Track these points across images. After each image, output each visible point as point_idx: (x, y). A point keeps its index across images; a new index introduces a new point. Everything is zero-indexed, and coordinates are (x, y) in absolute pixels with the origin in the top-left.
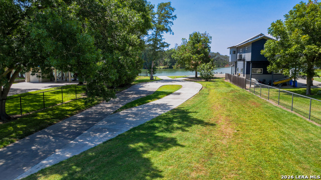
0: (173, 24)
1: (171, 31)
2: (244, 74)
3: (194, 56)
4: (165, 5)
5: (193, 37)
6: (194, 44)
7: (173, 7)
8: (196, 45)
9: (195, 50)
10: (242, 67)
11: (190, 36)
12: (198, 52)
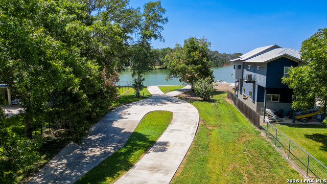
0: (163, 29)
1: (161, 37)
2: (254, 99)
3: (190, 68)
4: (153, 5)
5: (188, 43)
6: (189, 52)
7: (163, 8)
8: (192, 54)
9: (191, 59)
10: (252, 91)
11: (185, 42)
12: (195, 63)
